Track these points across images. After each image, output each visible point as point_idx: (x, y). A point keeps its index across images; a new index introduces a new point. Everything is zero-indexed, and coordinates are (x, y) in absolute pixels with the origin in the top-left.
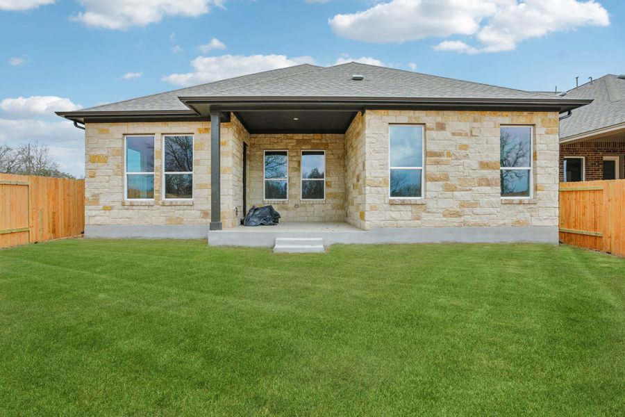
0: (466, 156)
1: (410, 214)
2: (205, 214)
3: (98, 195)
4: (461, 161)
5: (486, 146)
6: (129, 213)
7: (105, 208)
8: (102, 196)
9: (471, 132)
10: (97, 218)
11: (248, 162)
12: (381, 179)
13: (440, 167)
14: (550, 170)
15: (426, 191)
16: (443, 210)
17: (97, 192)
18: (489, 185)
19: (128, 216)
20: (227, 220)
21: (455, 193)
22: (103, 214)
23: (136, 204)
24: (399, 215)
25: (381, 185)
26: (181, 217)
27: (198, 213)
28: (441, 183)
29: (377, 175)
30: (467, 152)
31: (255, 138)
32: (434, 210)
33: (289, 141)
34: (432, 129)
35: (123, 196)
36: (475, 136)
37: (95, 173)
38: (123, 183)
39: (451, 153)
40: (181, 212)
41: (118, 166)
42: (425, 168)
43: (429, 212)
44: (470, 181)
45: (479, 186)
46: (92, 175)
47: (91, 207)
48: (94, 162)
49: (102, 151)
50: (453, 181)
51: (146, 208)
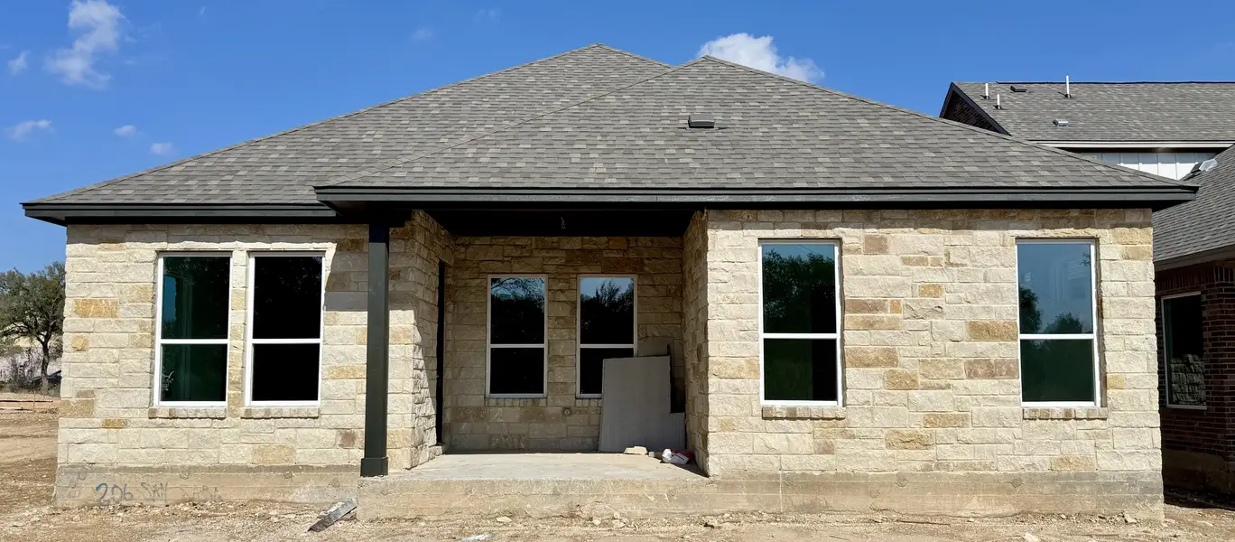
0: (938, 310)
1: (808, 439)
2: (347, 438)
3: (92, 392)
4: (926, 322)
5: (983, 286)
6: (164, 435)
7: (108, 424)
8: (100, 396)
9: (948, 255)
10: (87, 447)
11: (450, 307)
12: (742, 361)
13: (876, 335)
14: (1136, 341)
15: (845, 388)
16: (885, 431)
17: (89, 385)
18: (992, 375)
19: (163, 442)
20: (398, 452)
21: (915, 394)
22: (103, 439)
23: (184, 414)
24: (786, 443)
25: (743, 375)
26: (290, 445)
27: (332, 436)
28: (881, 370)
29: (733, 352)
30: (940, 301)
31: (467, 246)
32: (864, 432)
33: (551, 254)
34: (857, 251)
35: (151, 395)
36: (957, 265)
37: (86, 342)
38: (152, 365)
39: (903, 302)
40: (291, 433)
41: (142, 326)
42: (842, 335)
43: (853, 437)
44: (947, 367)
45: (969, 377)
46: (79, 344)
47: (72, 421)
48: (85, 315)
49: (104, 289)
50: (906, 365)
51: (208, 423)
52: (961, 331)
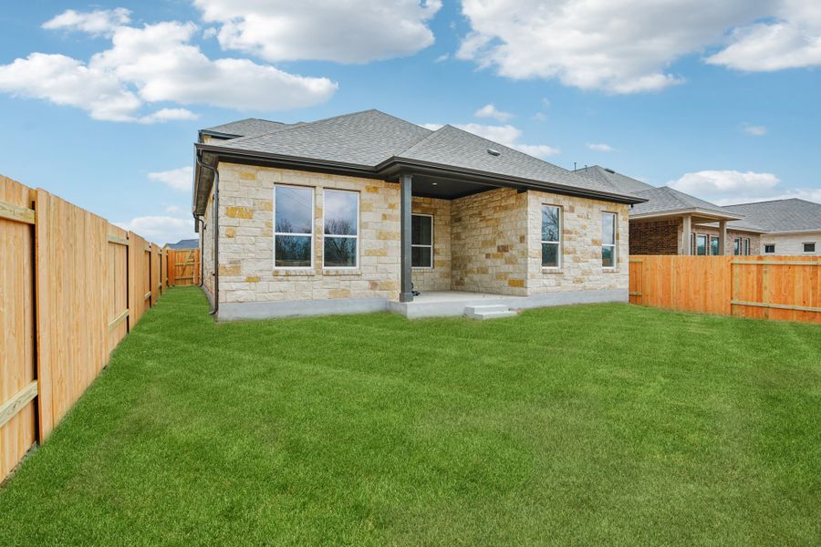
0: (585, 235)
2: (374, 285)
3: (239, 261)
4: (583, 238)
5: (595, 227)
6: (284, 285)
7: (250, 280)
8: (244, 263)
9: (587, 214)
10: (240, 293)
12: (537, 252)
13: (571, 242)
14: (625, 247)
15: (563, 262)
16: (573, 278)
17: (237, 257)
18: (596, 258)
19: (282, 289)
21: (579, 263)
22: (248, 288)
23: (293, 273)
26: (347, 289)
28: (572, 255)
29: (535, 247)
30: (586, 231)
34: (567, 211)
36: (589, 219)
37: (234, 232)
40: (347, 283)
41: (267, 224)
45: (592, 258)
46: (230, 233)
47: (228, 278)
48: (233, 217)
49: (245, 202)
50: (579, 254)
51: (306, 278)
52: (590, 243)
